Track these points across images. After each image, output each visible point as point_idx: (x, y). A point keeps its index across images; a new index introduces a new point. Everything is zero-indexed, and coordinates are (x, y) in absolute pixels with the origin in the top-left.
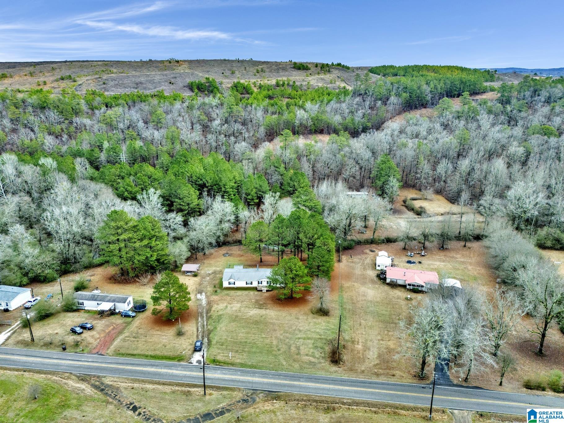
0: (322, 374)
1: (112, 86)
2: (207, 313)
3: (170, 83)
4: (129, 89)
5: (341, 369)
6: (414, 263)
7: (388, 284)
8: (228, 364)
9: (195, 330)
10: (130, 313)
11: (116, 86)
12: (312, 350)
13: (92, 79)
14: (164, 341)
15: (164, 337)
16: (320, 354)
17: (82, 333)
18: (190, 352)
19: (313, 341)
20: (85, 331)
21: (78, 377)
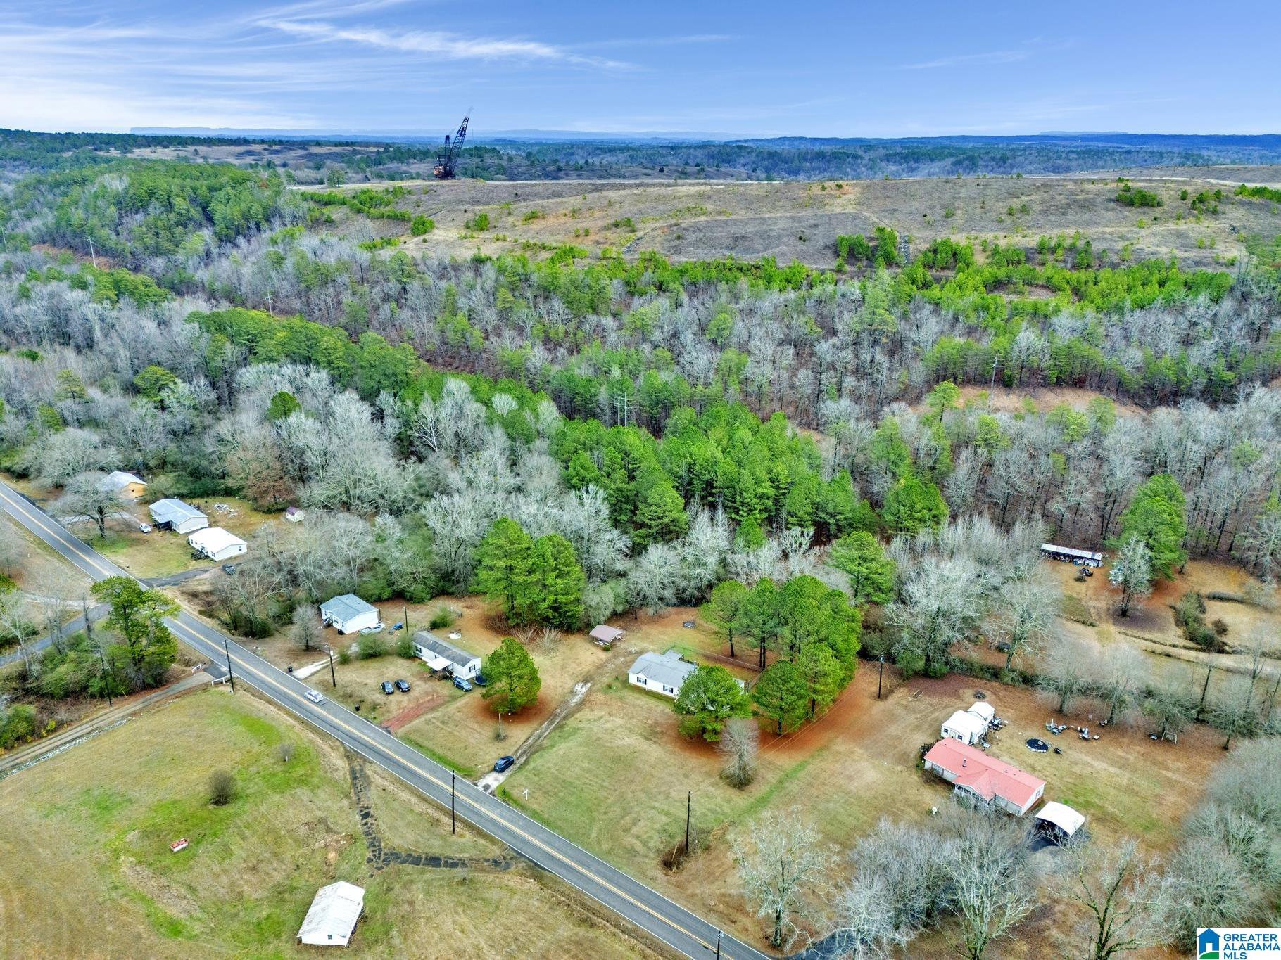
0: (629, 873)
1: (689, 244)
2: (565, 718)
3: (800, 238)
4: (718, 249)
5: (665, 878)
6: (1045, 747)
7: (924, 771)
8: (519, 805)
9: (523, 739)
10: (466, 686)
11: (698, 243)
12: (652, 833)
13: (661, 228)
14: (472, 740)
15: (477, 735)
16: (658, 843)
17: (392, 693)
18: (487, 770)
19: (668, 820)
20: (397, 692)
21: (346, 751)
